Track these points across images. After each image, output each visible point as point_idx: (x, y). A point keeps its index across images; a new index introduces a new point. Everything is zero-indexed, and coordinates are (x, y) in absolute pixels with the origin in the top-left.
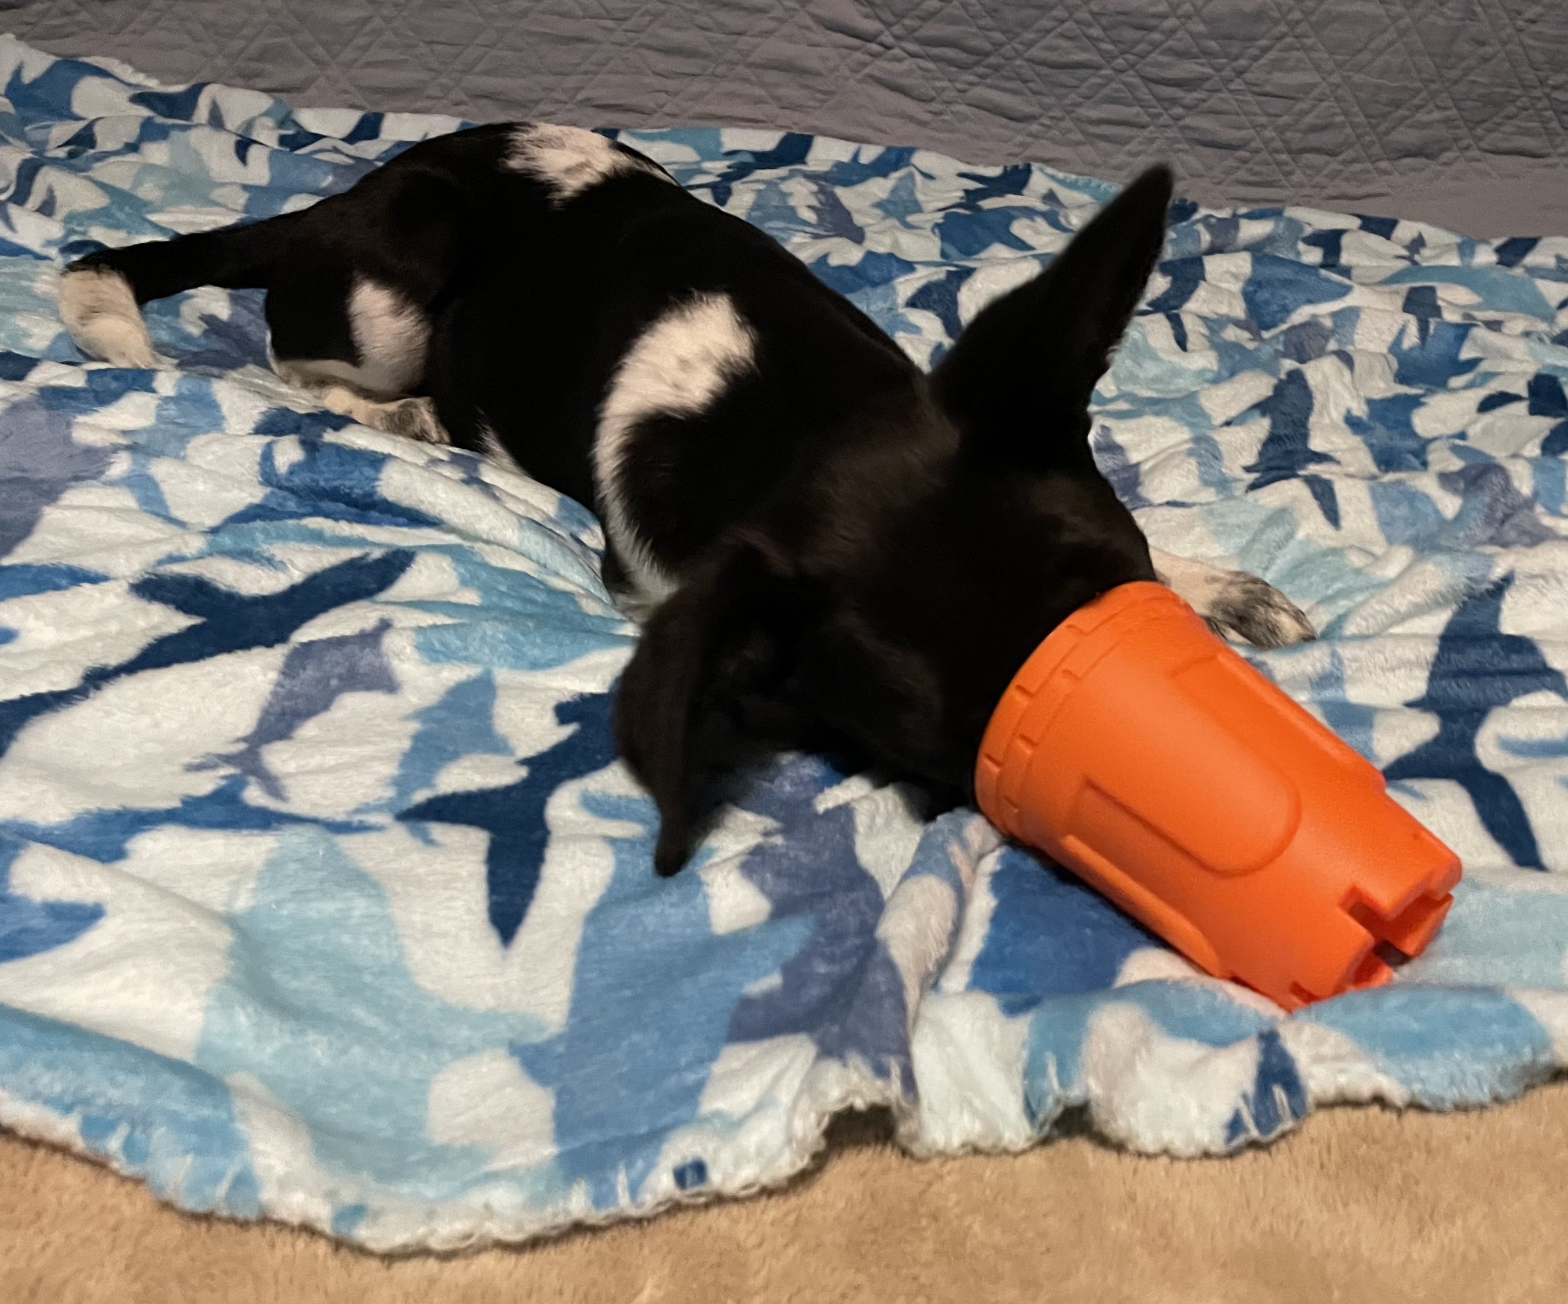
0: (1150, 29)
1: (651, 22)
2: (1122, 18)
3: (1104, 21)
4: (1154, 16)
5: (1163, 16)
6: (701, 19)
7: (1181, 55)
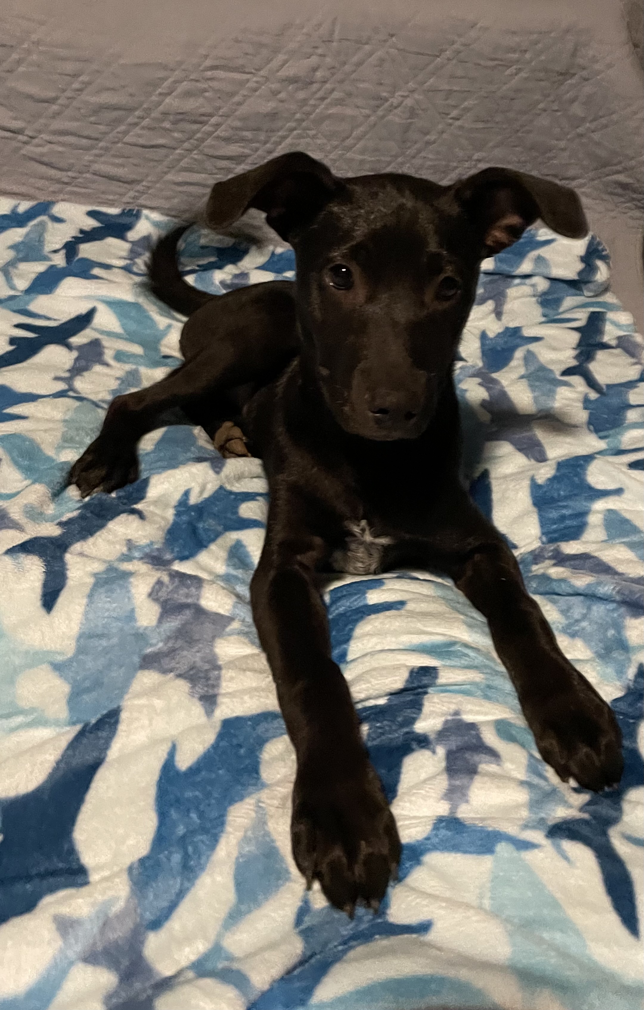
0: (204, 123)
2: (183, 116)
3: (171, 118)
4: (203, 115)
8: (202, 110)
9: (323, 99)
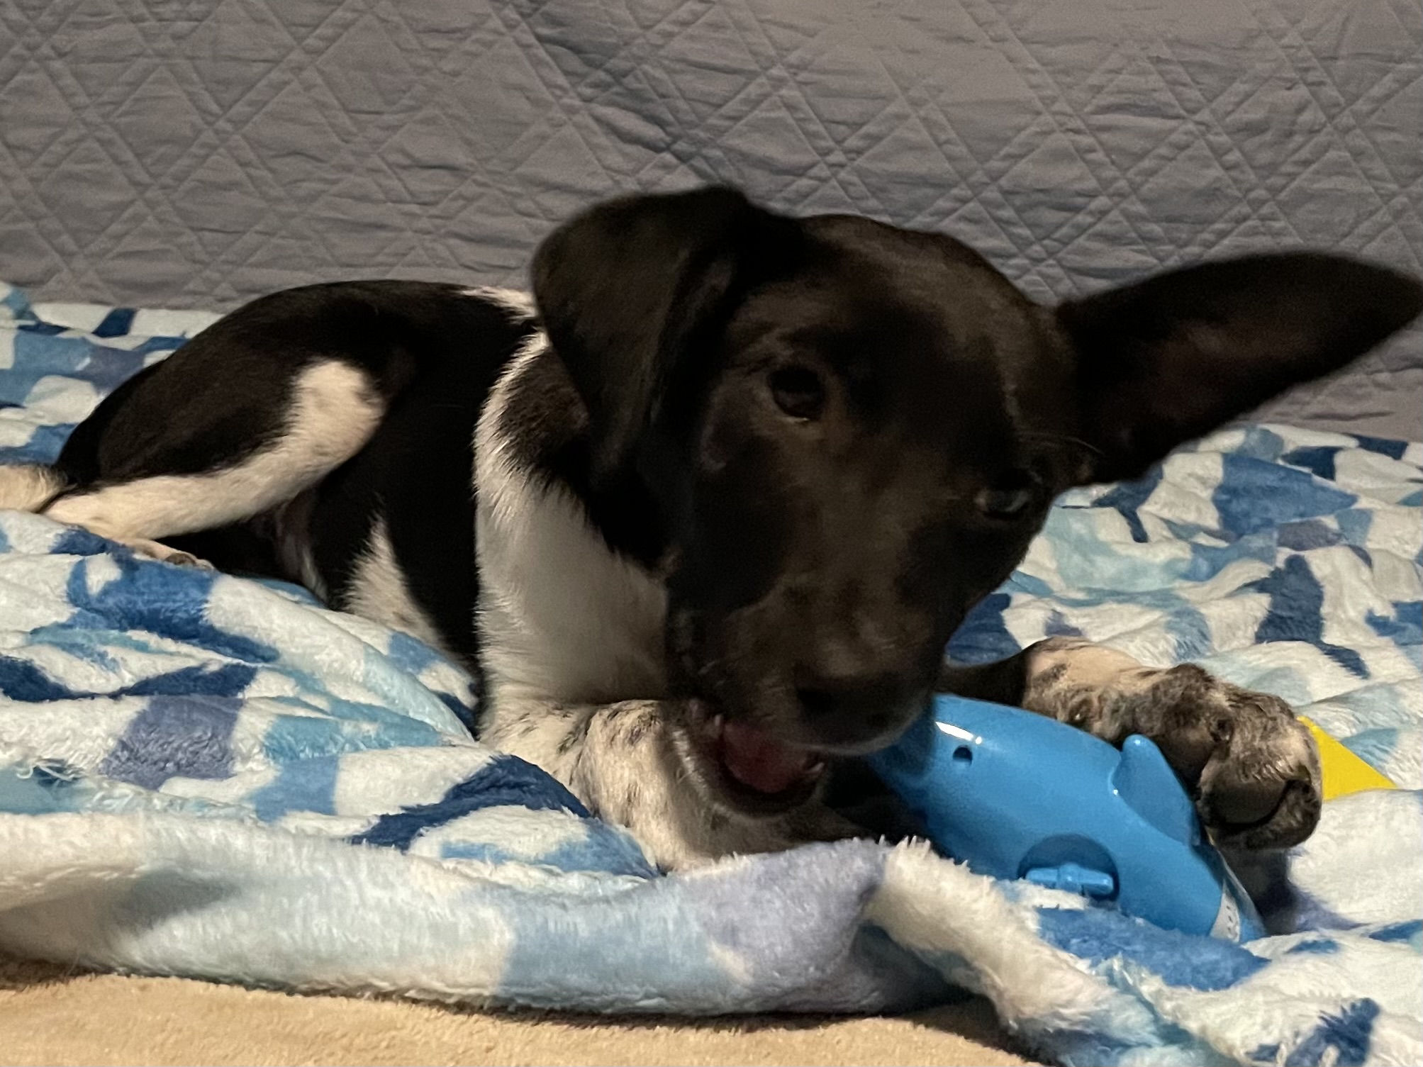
0: (1077, 210)
1: (464, 207)
2: (1041, 197)
3: (1018, 201)
4: (1079, 194)
5: (1092, 195)
6: (523, 205)
7: (1114, 240)
8: (1077, 186)
9: (1306, 163)
